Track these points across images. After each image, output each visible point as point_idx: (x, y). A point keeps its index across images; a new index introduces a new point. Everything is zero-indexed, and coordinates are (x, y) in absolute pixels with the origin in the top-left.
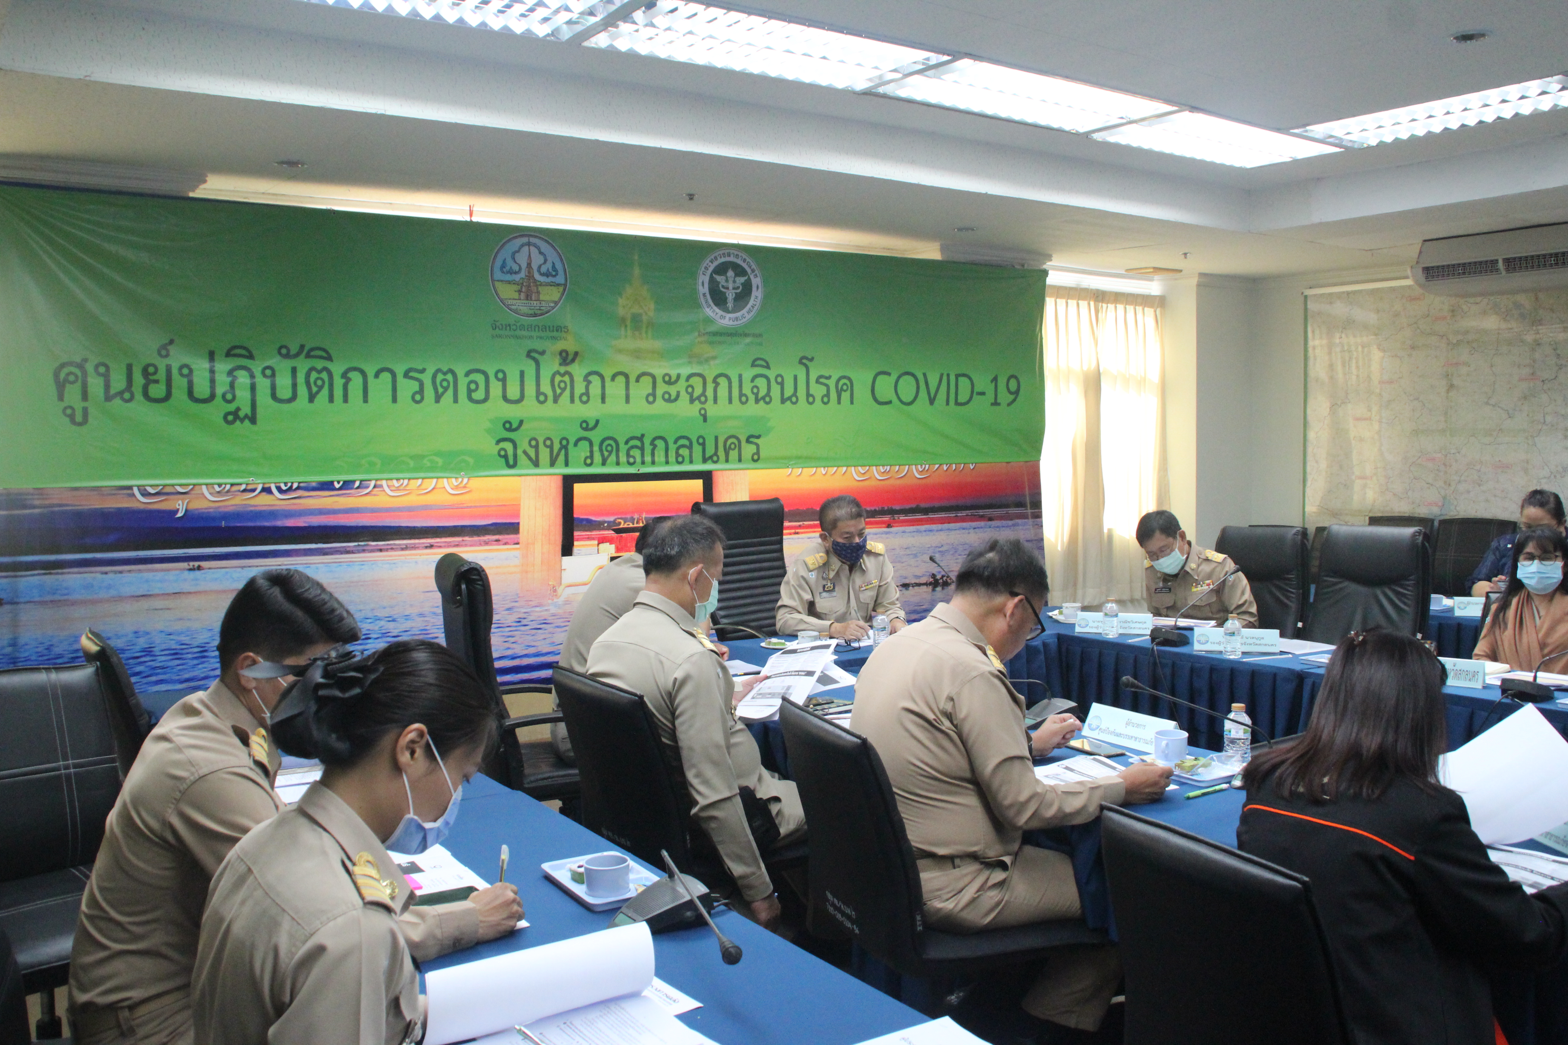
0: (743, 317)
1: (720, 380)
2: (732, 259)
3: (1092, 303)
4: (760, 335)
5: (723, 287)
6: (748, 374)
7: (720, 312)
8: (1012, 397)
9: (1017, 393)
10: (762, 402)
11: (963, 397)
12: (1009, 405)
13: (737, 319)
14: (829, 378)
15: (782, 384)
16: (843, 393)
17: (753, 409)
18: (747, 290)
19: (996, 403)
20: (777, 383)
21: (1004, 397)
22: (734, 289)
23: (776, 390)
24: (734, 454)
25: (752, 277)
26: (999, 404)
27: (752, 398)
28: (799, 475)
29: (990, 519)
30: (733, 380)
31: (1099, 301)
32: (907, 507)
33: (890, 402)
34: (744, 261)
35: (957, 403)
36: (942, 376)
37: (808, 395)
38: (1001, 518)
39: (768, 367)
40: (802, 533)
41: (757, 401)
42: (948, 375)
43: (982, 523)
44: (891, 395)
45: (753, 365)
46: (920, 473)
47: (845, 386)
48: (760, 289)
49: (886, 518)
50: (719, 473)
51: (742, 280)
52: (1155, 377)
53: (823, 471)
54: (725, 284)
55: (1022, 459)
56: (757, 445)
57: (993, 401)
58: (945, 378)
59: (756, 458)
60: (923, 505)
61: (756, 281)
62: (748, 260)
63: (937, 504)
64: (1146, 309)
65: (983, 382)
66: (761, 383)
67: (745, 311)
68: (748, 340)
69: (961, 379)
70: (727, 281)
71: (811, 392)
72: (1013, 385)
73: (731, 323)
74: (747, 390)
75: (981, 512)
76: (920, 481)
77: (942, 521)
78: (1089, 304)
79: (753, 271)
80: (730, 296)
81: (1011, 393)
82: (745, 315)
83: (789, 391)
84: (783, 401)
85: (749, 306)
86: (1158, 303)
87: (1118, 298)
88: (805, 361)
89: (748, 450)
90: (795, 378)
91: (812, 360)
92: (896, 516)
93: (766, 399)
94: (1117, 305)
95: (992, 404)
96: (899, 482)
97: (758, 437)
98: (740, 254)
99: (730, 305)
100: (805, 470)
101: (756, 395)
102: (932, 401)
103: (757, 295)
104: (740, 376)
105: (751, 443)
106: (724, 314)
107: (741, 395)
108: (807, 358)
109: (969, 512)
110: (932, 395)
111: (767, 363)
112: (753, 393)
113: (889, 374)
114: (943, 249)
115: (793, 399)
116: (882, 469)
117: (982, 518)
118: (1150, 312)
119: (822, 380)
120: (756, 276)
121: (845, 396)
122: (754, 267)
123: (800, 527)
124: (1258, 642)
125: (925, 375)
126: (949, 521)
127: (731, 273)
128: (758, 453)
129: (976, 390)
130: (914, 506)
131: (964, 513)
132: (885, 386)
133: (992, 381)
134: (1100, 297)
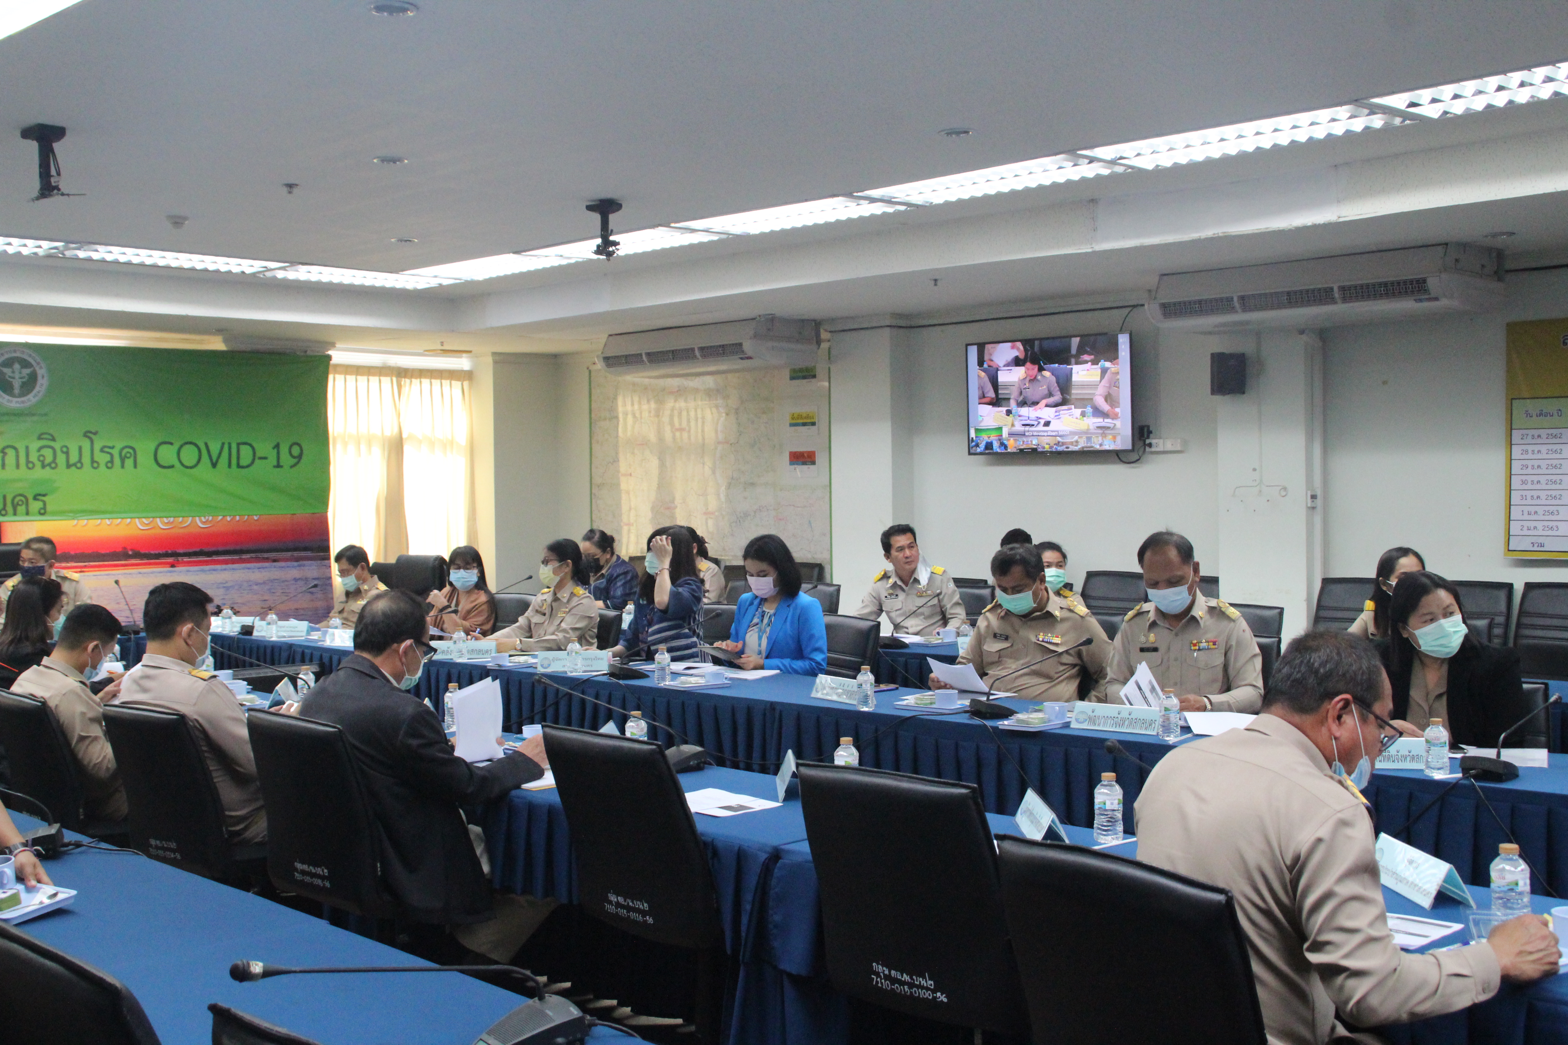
0: (29, 400)
1: (9, 451)
2: (18, 354)
3: (394, 379)
4: (46, 415)
5: (10, 377)
6: (35, 445)
7: (7, 397)
8: (295, 461)
9: (300, 457)
10: (48, 468)
11: (245, 460)
12: (292, 467)
13: (23, 402)
14: (113, 448)
15: (67, 453)
16: (126, 460)
17: (39, 473)
18: (33, 378)
19: (278, 466)
20: (63, 452)
21: (286, 460)
22: (21, 378)
23: (61, 459)
24: (21, 509)
25: (37, 369)
26: (282, 467)
27: (38, 464)
28: (85, 526)
29: (275, 561)
30: (20, 450)
31: (401, 377)
32: (191, 551)
33: (172, 467)
34: (30, 356)
35: (239, 466)
36: (223, 444)
37: (93, 461)
38: (286, 560)
39: (54, 440)
40: (88, 571)
41: (43, 467)
42: (230, 444)
43: (267, 564)
44: (174, 461)
45: (40, 438)
46: (203, 523)
47: (129, 455)
48: (45, 378)
49: (170, 560)
50: (8, 524)
51: (27, 371)
52: (462, 439)
53: (108, 522)
54: (11, 375)
55: (310, 511)
56: (45, 503)
57: (275, 463)
58: (226, 447)
59: (43, 512)
60: (206, 549)
61: (41, 372)
62: (34, 355)
63: (221, 549)
64: (453, 382)
65: (264, 448)
66: (48, 454)
67: (30, 396)
68: (35, 418)
69: (242, 447)
70: (13, 372)
71: (96, 459)
72: (296, 451)
73: (18, 405)
74: (33, 457)
75: (266, 555)
76: (202, 530)
77: (226, 562)
78: (392, 380)
79: (38, 364)
80: (17, 384)
81: (294, 457)
82: (31, 399)
83: (74, 458)
84: (69, 466)
85: (35, 392)
86: (466, 376)
87: (422, 373)
88: (88, 435)
89: (36, 506)
90: (80, 448)
91: (95, 433)
92: (180, 559)
93: (53, 465)
94: (422, 380)
95: (275, 467)
96: (182, 531)
97: (44, 495)
98: (25, 350)
99: (17, 391)
100: (90, 521)
101: (43, 462)
102: (214, 465)
103: (42, 384)
104: (27, 448)
105: (38, 500)
106: (10, 398)
107: (28, 462)
108: (91, 432)
109: (253, 555)
110: (214, 460)
111: (52, 436)
112: (39, 460)
113: (171, 444)
114: (225, 341)
115: (79, 464)
116: (165, 520)
117: (266, 560)
118: (457, 385)
119: (107, 450)
120: (41, 368)
121: (129, 462)
122: (38, 360)
123: (85, 567)
124: (293, 630)
125: (206, 444)
126: (233, 562)
127: (17, 366)
128: (44, 508)
129: (258, 454)
130: (198, 550)
131: (248, 556)
132: (168, 454)
133: (274, 448)
134: (402, 373)
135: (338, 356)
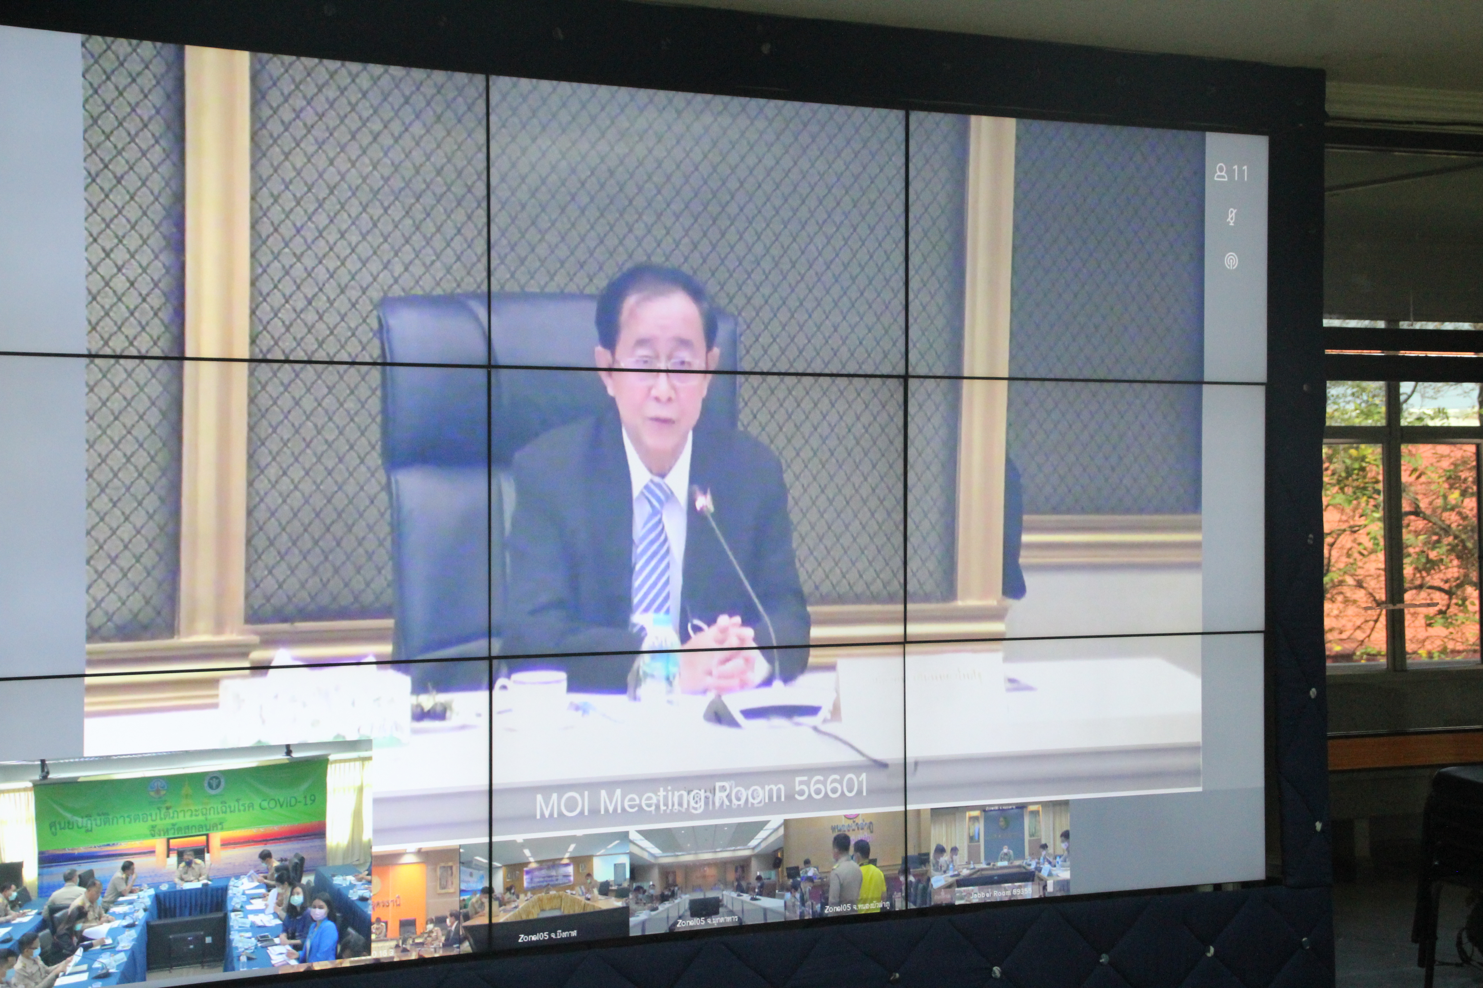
17: (221, 815)
21: (309, 802)
47: (251, 805)
59: (222, 829)
88: (238, 800)
93: (225, 812)
115: (234, 811)
135: (331, 758)
